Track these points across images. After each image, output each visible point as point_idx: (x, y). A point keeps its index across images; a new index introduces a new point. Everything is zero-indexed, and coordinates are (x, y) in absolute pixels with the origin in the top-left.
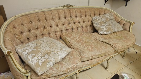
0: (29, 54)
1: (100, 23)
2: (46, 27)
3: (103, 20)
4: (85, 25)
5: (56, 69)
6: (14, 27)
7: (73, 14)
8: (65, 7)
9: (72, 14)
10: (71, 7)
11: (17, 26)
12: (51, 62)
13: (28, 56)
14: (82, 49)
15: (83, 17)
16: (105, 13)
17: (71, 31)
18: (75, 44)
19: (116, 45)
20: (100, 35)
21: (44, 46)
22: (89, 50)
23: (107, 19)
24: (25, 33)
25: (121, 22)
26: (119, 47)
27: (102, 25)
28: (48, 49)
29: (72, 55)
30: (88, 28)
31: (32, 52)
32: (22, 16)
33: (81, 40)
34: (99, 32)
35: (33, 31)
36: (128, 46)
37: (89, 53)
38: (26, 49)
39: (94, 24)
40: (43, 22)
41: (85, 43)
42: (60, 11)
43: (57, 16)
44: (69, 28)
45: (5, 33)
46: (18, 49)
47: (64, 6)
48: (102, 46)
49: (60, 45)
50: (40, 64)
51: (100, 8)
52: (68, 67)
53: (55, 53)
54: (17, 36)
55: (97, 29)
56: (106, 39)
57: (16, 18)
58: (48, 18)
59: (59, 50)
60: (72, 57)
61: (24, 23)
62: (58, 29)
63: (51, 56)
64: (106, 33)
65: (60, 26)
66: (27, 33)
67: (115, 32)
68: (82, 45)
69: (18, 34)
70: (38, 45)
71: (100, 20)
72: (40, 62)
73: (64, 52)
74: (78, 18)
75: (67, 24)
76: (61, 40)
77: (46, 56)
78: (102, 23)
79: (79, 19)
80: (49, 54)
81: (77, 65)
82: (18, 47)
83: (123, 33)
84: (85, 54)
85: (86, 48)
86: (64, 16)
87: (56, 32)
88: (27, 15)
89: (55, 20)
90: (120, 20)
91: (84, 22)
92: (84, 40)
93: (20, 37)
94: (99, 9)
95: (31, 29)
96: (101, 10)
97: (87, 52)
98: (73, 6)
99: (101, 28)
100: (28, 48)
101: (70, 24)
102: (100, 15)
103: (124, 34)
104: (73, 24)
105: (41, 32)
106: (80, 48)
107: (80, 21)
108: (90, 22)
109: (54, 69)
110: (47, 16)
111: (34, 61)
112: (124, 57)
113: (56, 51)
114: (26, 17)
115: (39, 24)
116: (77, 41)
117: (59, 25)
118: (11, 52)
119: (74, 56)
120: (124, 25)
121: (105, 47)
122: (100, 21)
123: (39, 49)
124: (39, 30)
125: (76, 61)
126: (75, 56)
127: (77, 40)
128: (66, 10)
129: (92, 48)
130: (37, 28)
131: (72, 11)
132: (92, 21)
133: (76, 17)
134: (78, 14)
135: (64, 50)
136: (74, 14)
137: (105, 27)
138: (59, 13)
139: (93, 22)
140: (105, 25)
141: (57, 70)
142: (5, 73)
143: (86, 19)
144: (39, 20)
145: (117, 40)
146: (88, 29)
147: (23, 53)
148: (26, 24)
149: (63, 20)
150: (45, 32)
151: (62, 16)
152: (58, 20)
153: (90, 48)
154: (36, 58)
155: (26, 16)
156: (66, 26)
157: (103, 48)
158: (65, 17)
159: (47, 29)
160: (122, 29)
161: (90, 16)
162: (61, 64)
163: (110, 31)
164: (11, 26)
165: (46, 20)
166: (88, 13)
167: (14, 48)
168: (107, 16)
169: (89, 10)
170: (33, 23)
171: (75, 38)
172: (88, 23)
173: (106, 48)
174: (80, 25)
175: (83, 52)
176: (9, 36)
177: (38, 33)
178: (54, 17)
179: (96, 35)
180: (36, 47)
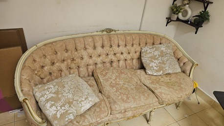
0: (47, 101)
1: (151, 57)
2: (75, 58)
3: (157, 53)
4: (130, 57)
5: (77, 122)
6: (34, 61)
7: (114, 42)
8: (105, 33)
9: (112, 42)
10: (113, 32)
11: (37, 59)
12: (71, 115)
13: (45, 104)
14: (114, 98)
15: (129, 47)
16: (162, 42)
17: (108, 65)
18: (108, 89)
19: (163, 95)
20: (146, 76)
21: (67, 91)
22: (123, 100)
23: (162, 52)
24: (46, 67)
25: (181, 58)
26: (166, 98)
27: (153, 62)
28: (70, 96)
29: (98, 107)
30: (135, 61)
31: (51, 99)
32: (45, 45)
33: (117, 84)
34: (147, 71)
35: (57, 64)
36: (179, 99)
37: (123, 105)
38: (45, 94)
39: (142, 58)
40: (72, 52)
41: (121, 89)
42: (97, 38)
43: (92, 44)
44: (107, 60)
45: (23, 69)
46: (36, 92)
47: (103, 31)
48: (142, 97)
49: (87, 91)
50: (58, 116)
51: (155, 35)
52: (91, 121)
53: (78, 102)
54: (36, 72)
55: (145, 65)
56: (153, 83)
57: (38, 48)
58: (79, 48)
59: (83, 99)
60: (98, 110)
61: (46, 55)
62: (91, 62)
63: (72, 106)
64: (155, 74)
65: (94, 58)
66: (49, 67)
67: (169, 74)
68: (116, 91)
69: (38, 70)
70: (60, 89)
71: (151, 53)
72: (58, 113)
73: (89, 103)
74: (121, 47)
75: (104, 56)
76: (93, 78)
77: (67, 106)
78: (154, 58)
79: (122, 49)
80: (70, 103)
81: (103, 119)
82: (36, 89)
83: (179, 77)
84: (116, 106)
85: (120, 97)
86: (101, 45)
87: (87, 65)
88: (52, 43)
89: (87, 50)
90: (180, 55)
91: (129, 53)
92: (120, 84)
93: (39, 73)
94: (153, 36)
95: (55, 62)
96: (156, 37)
97: (119, 103)
98: (115, 31)
99: (151, 65)
100: (47, 93)
101: (109, 56)
102: (153, 44)
103: (180, 79)
104: (113, 56)
105: (68, 65)
106: (112, 96)
107: (123, 52)
108: (138, 54)
109: (75, 122)
110: (78, 44)
111: (51, 112)
112: (178, 108)
113: (80, 100)
114: (51, 47)
115: (66, 55)
116: (112, 84)
117: (93, 56)
118: (27, 99)
119: (101, 108)
120: (184, 63)
121: (145, 98)
122: (151, 55)
123: (60, 96)
124: (65, 63)
125: (102, 115)
126: (103, 109)
127: (112, 82)
128: (104, 38)
129: (128, 98)
130: (64, 60)
131: (113, 39)
132: (140, 53)
133: (119, 46)
134: (122, 43)
135: (90, 99)
136: (116, 42)
137: (155, 65)
138: (95, 41)
139: (142, 55)
140: (156, 61)
141: (77, 124)
142: (19, 111)
143: (133, 50)
144: (67, 51)
145: (166, 88)
146: (134, 63)
147: (41, 98)
148: (50, 55)
149: (99, 50)
150: (73, 66)
151: (99, 44)
152: (92, 50)
153: (125, 98)
154: (54, 108)
155: (50, 45)
156: (103, 58)
157: (142, 100)
158: (103, 47)
159: (76, 62)
160: (179, 70)
161: (139, 46)
162: (84, 116)
163: (161, 72)
164: (30, 60)
165: (76, 49)
166: (136, 42)
167: (31, 90)
168: (163, 48)
169: (138, 37)
170: (59, 53)
171: (110, 78)
172: (135, 55)
173: (147, 99)
174: (122, 57)
175: (115, 102)
176: (27, 73)
177: (63, 66)
178: (87, 47)
179: (142, 74)
180: (57, 93)
